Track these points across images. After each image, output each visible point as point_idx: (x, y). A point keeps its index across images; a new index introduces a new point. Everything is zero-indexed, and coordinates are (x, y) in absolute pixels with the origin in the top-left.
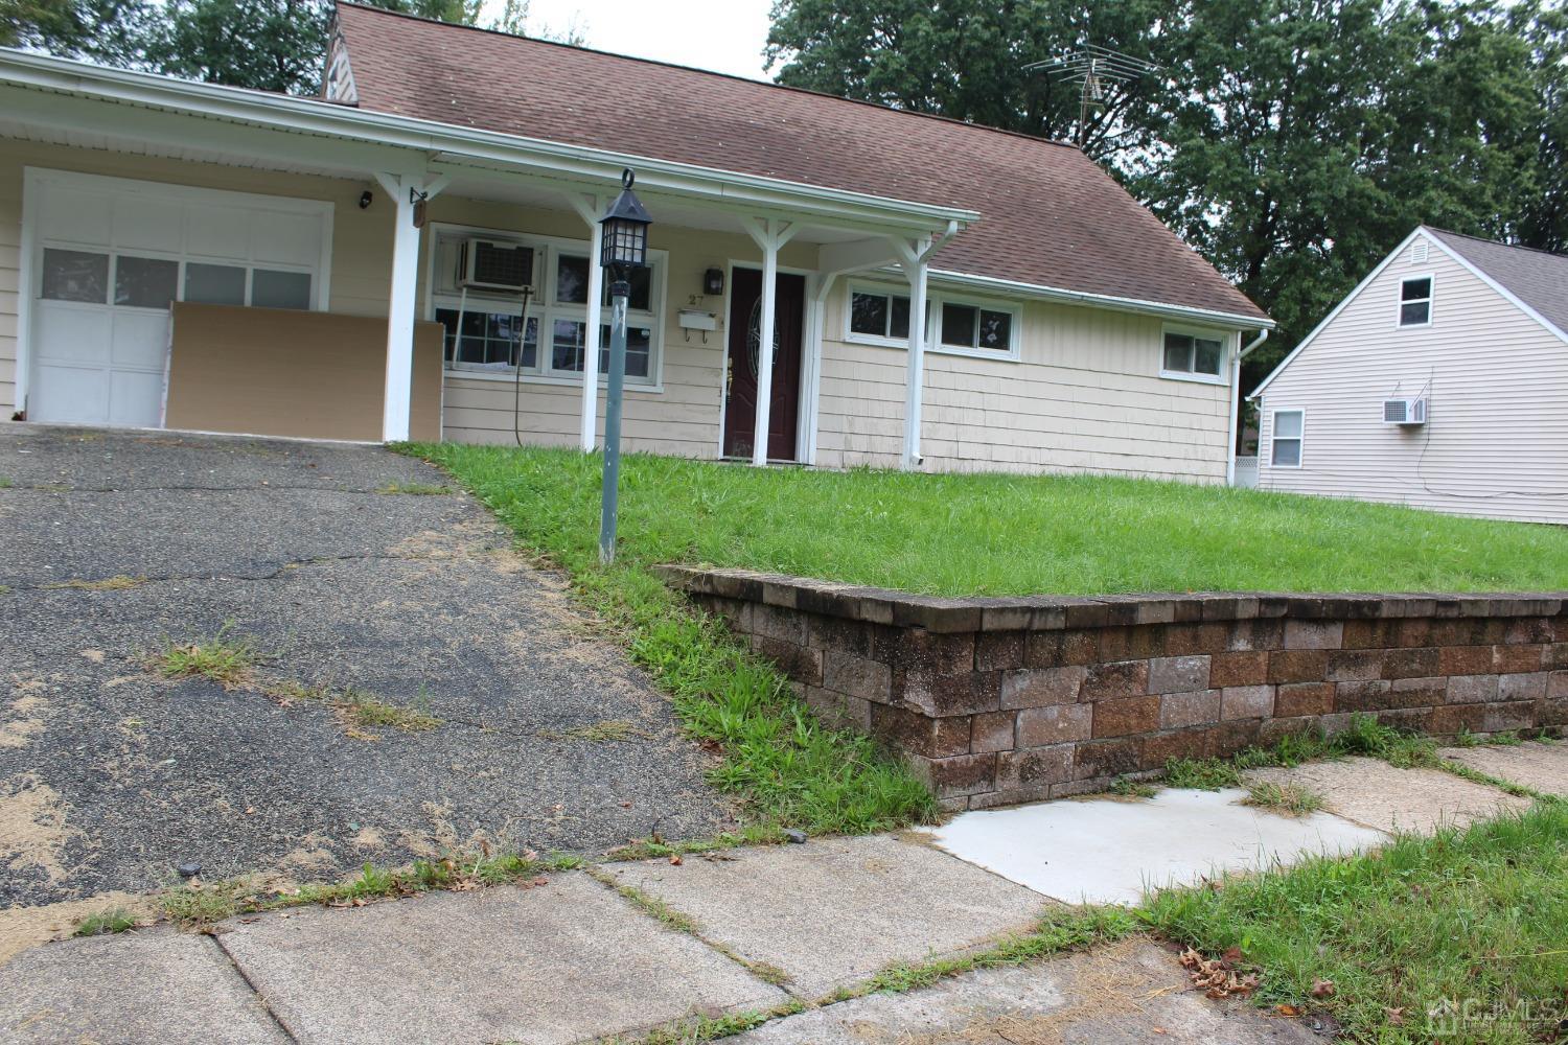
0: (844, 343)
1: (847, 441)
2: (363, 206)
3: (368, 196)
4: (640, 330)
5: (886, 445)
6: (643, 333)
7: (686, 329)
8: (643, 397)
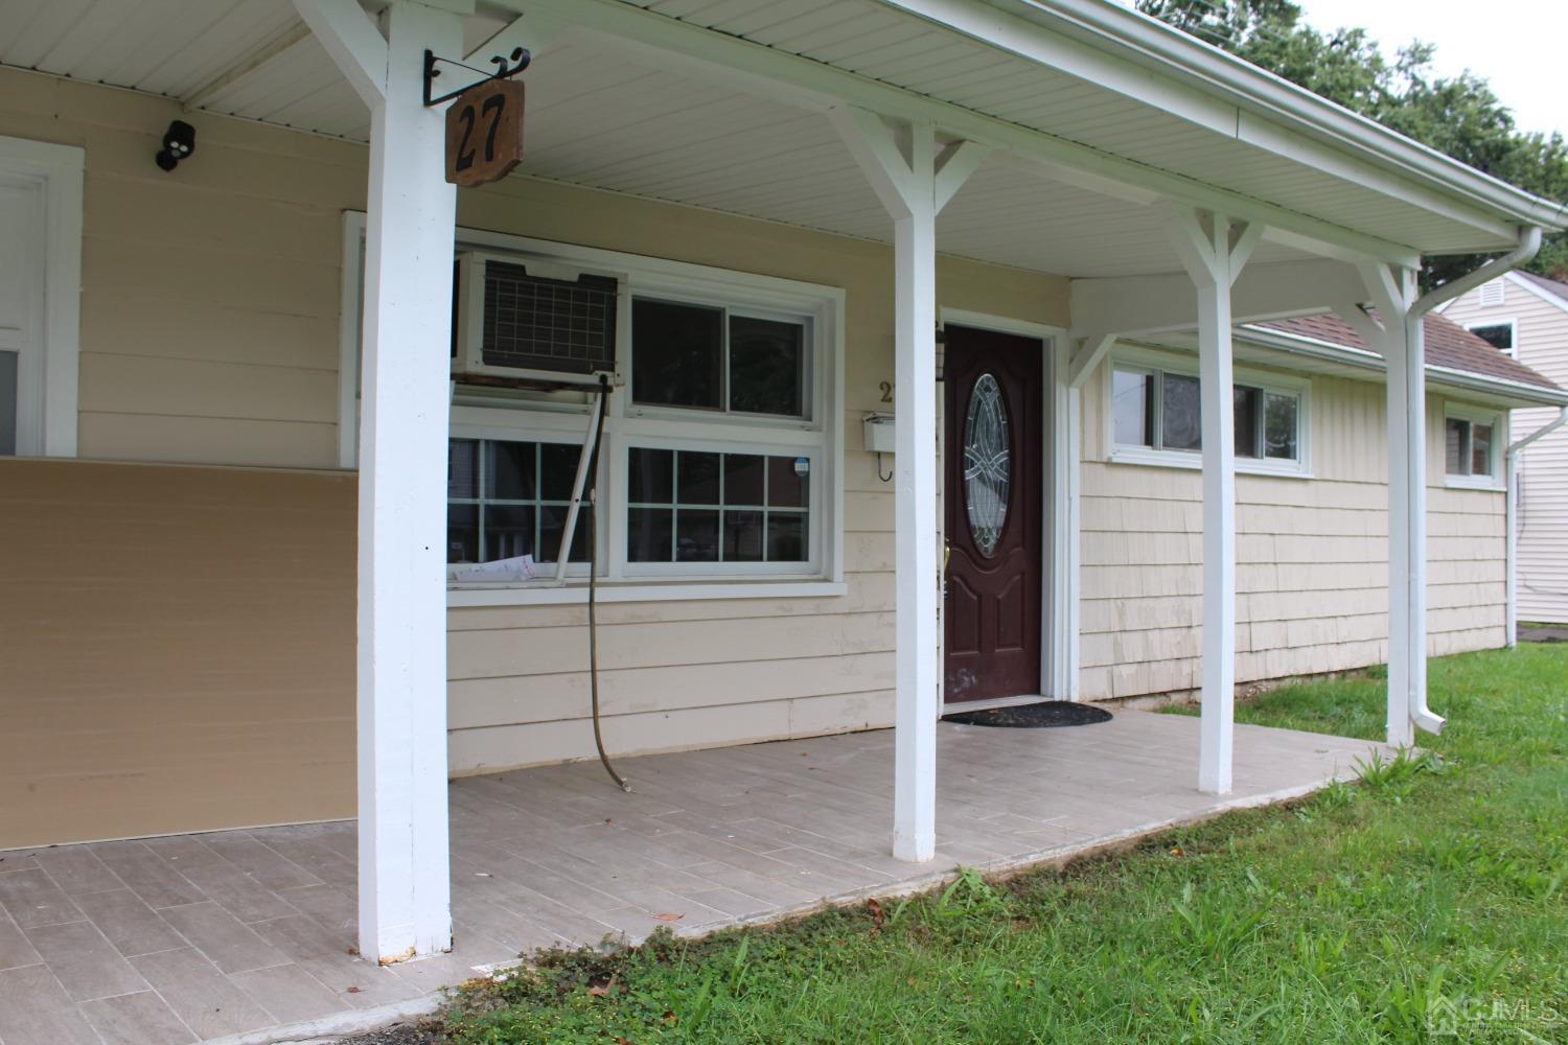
0: (1109, 464)
1: (1117, 647)
2: (166, 161)
3: (182, 132)
4: (793, 460)
5: (1164, 644)
6: (799, 467)
7: (879, 454)
8: (808, 607)
